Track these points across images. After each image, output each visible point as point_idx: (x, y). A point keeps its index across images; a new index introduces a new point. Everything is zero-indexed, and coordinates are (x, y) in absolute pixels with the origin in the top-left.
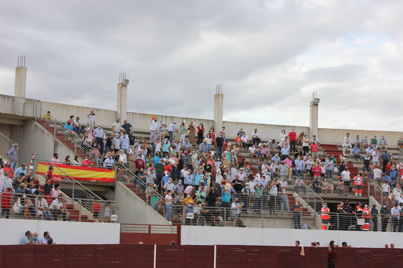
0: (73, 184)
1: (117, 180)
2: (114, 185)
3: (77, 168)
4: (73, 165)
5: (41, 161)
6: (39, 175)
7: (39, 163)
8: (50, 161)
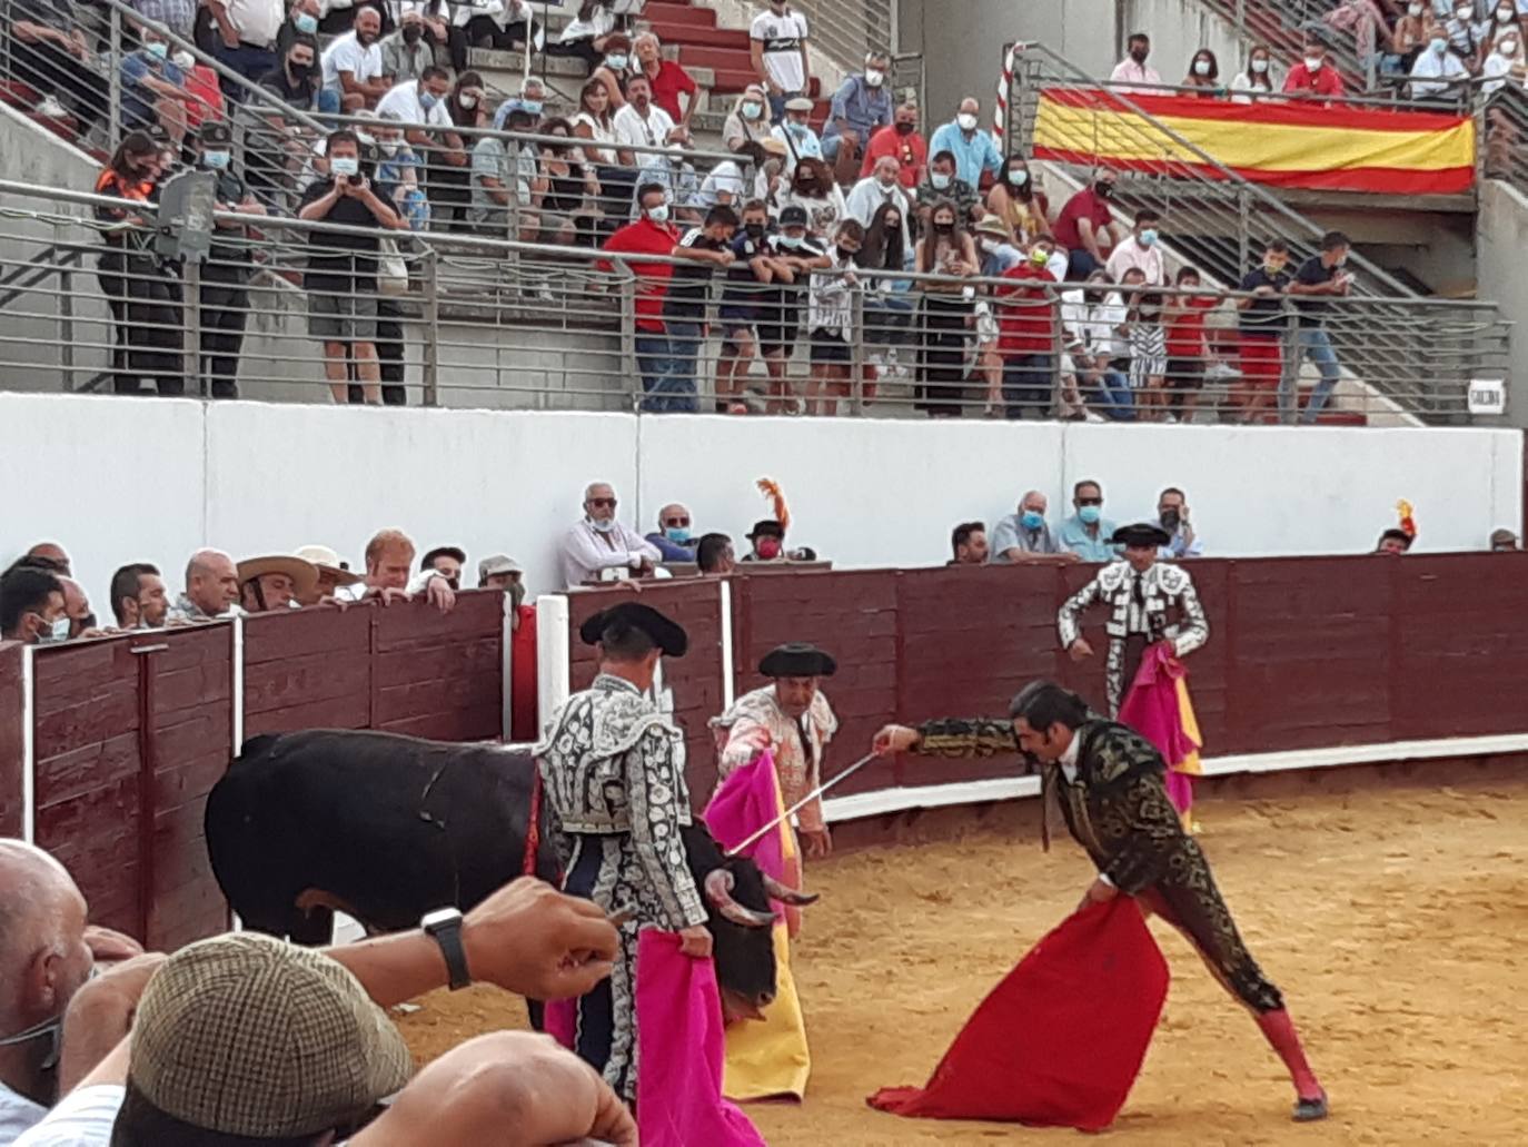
0: (1244, 210)
1: (1489, 176)
2: (1471, 209)
3: (1258, 113)
4: (1237, 99)
5: (1057, 85)
6: (1047, 164)
7: (1044, 94)
8: (1109, 83)
